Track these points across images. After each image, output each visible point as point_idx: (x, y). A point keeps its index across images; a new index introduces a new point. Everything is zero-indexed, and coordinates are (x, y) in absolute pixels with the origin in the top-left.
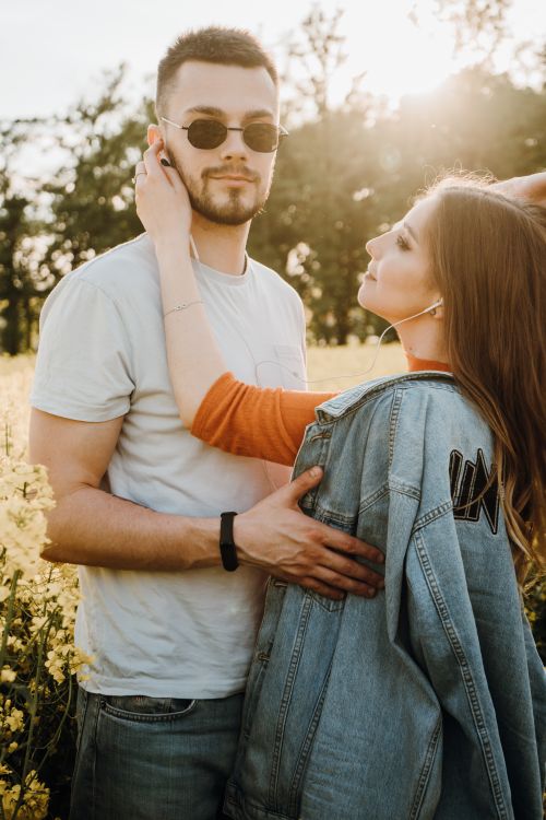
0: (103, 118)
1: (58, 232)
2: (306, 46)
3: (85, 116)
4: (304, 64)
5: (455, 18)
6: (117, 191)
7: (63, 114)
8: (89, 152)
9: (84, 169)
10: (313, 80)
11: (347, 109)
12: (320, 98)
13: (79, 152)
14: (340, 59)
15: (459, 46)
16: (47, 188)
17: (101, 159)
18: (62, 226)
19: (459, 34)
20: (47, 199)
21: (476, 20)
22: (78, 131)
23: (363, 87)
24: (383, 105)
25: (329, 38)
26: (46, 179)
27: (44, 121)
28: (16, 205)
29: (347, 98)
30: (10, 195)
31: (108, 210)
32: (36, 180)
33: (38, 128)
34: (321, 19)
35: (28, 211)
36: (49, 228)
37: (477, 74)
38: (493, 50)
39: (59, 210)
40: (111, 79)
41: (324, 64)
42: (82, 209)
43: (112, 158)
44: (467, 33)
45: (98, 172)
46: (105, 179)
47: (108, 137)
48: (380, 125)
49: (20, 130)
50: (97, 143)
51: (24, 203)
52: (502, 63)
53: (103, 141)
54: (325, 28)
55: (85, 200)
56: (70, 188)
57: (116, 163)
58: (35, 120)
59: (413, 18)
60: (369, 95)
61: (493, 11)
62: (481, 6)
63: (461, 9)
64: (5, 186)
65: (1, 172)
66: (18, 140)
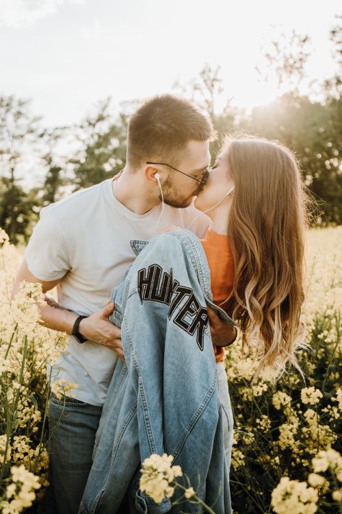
0: (99, 125)
1: (77, 183)
2: (203, 85)
3: (90, 124)
4: (202, 93)
5: (278, 69)
6: (106, 161)
7: (79, 123)
8: (92, 142)
9: (90, 151)
10: (207, 101)
11: (225, 115)
12: (211, 110)
13: (87, 142)
14: (220, 90)
15: (281, 82)
16: (72, 161)
17: (99, 145)
18: (79, 180)
19: (280, 76)
20: (71, 166)
21: (289, 69)
22: (86, 132)
23: (232, 104)
24: (243, 112)
25: (214, 80)
26: (71, 157)
27: (69, 128)
28: (55, 171)
29: (225, 110)
30: (53, 165)
32: (65, 157)
33: (66, 131)
34: (210, 71)
35: (61, 173)
36: (72, 182)
37: (290, 97)
38: (299, 83)
39: (78, 172)
40: (103, 105)
41: (212, 93)
42: (88, 171)
43: (104, 144)
44: (285, 76)
45: (97, 152)
46: (100, 155)
47: (102, 134)
48: (242, 123)
49: (58, 132)
50: (96, 138)
51: (59, 169)
52: (303, 92)
53: (100, 137)
54: (212, 75)
55: (89, 167)
56: (83, 161)
57: (106, 147)
58: (65, 128)
59: (257, 69)
60: (236, 108)
61: (298, 65)
62: (291, 61)
63: (281, 64)
64: (50, 161)
65: (48, 154)
66: (57, 137)
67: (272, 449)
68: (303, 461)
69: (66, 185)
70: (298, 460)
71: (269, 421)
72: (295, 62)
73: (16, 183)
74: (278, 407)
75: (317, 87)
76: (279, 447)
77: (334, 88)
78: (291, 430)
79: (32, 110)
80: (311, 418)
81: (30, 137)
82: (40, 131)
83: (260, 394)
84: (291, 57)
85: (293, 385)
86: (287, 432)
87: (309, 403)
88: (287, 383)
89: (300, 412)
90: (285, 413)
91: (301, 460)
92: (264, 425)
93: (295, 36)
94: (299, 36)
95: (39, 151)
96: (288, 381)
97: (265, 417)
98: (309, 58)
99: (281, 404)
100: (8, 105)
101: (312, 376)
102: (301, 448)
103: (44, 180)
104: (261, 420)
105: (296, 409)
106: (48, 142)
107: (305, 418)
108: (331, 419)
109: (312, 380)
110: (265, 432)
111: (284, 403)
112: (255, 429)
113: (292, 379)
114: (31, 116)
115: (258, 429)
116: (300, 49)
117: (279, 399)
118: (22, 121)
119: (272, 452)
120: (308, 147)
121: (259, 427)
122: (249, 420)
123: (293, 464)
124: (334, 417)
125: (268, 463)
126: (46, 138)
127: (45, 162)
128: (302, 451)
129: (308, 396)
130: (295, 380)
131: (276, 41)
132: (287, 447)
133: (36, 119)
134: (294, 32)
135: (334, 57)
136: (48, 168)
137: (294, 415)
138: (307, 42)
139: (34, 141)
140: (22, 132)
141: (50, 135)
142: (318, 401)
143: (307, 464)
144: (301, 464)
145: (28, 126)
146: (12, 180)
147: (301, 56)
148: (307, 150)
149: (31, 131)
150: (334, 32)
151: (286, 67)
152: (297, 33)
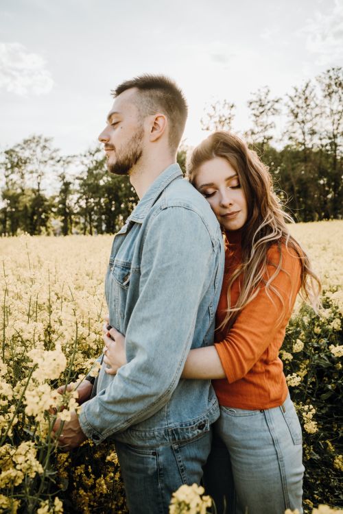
0: (96, 155)
1: (81, 193)
3: (91, 154)
6: (101, 178)
7: (83, 154)
8: (92, 166)
9: (90, 172)
11: (180, 150)
13: (88, 166)
16: (78, 178)
17: (96, 168)
18: (82, 191)
20: (78, 182)
22: (88, 159)
23: (185, 144)
26: (77, 176)
27: (77, 156)
28: (67, 184)
30: (65, 181)
31: (98, 186)
32: (73, 175)
33: (75, 159)
35: (71, 186)
36: (78, 192)
39: (81, 186)
42: (89, 185)
43: (100, 167)
45: (95, 172)
46: (97, 175)
47: (98, 161)
49: (70, 159)
50: (94, 163)
51: (70, 183)
53: (97, 162)
55: (90, 182)
56: (85, 178)
57: (101, 169)
58: (74, 156)
60: (189, 146)
61: (228, 121)
62: (223, 119)
63: (217, 119)
64: (64, 178)
65: (62, 174)
66: (68, 163)
69: (74, 194)
72: (226, 120)
73: (41, 193)
77: (250, 137)
79: (53, 145)
81: (52, 162)
82: (58, 159)
84: (224, 116)
93: (226, 104)
94: (228, 104)
95: (57, 171)
98: (235, 117)
100: (38, 141)
103: (59, 190)
106: (62, 166)
114: (52, 148)
118: (46, 152)
126: (61, 162)
127: (60, 179)
131: (214, 105)
133: (56, 151)
134: (225, 101)
135: (250, 117)
136: (62, 183)
138: (234, 108)
139: (54, 165)
140: (46, 159)
141: (64, 161)
145: (50, 155)
146: (38, 190)
147: (230, 116)
149: (52, 159)
150: (251, 103)
151: (220, 122)
152: (227, 102)
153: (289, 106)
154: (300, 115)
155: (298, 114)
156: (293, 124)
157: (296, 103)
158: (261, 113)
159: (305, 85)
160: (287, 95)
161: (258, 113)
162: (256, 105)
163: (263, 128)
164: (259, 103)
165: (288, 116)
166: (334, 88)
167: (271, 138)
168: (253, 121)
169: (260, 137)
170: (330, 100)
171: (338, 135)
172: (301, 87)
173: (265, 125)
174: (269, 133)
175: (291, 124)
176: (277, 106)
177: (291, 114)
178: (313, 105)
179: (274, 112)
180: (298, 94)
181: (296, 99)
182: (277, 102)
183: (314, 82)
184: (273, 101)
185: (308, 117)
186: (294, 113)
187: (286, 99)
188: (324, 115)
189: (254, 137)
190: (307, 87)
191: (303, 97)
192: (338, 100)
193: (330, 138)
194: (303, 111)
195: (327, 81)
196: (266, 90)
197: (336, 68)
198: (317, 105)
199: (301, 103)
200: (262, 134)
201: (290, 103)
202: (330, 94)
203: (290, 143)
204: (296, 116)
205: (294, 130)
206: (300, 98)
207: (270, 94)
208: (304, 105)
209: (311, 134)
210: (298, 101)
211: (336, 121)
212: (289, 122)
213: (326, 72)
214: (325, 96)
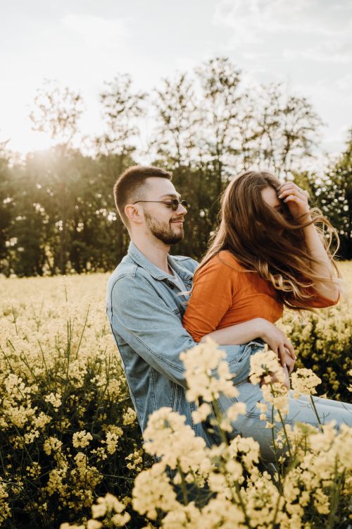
5: (52, 120)
15: (55, 132)
19: (55, 127)
21: (63, 122)
24: (17, 157)
37: (63, 147)
38: (72, 137)
44: (59, 128)
48: (16, 167)
52: (76, 144)
59: (32, 117)
60: (10, 152)
61: (71, 119)
62: (65, 116)
63: (55, 116)
67: (40, 495)
68: (69, 503)
70: (65, 503)
71: (39, 468)
72: (68, 117)
74: (49, 453)
75: (88, 142)
76: (47, 493)
77: (103, 145)
78: (61, 475)
80: (80, 461)
83: (32, 441)
84: (65, 112)
85: (65, 429)
86: (56, 477)
87: (80, 447)
88: (59, 427)
89: (70, 456)
90: (55, 457)
91: (67, 503)
92: (34, 472)
93: (67, 93)
94: (72, 94)
96: (60, 425)
97: (36, 463)
98: (81, 115)
99: (52, 450)
101: (82, 419)
102: (68, 490)
104: (31, 468)
105: (66, 453)
107: (75, 461)
108: (99, 460)
109: (81, 423)
110: (35, 479)
111: (55, 449)
112: (24, 477)
113: (63, 423)
115: (27, 477)
116: (73, 106)
117: (50, 445)
119: (40, 499)
120: (80, 196)
121: (28, 474)
122: (19, 469)
123: (59, 507)
124: (101, 458)
125: (35, 510)
128: (69, 494)
129: (79, 439)
130: (66, 424)
131: (50, 94)
132: (55, 492)
134: (67, 89)
135: (103, 118)
137: (64, 460)
138: (79, 101)
142: (88, 443)
143: (73, 506)
144: (68, 506)
147: (73, 113)
148: (79, 199)
150: (104, 97)
151: (60, 120)
152: (70, 91)
153: (158, 106)
154: (172, 119)
155: (170, 117)
156: (163, 132)
157: (168, 103)
158: (119, 112)
159: (180, 78)
160: (155, 90)
161: (114, 112)
162: (113, 101)
163: (122, 134)
164: (116, 98)
165: (157, 120)
166: (218, 85)
167: (134, 149)
168: (108, 123)
169: (118, 146)
170: (214, 101)
171: (224, 151)
172: (175, 81)
173: (125, 129)
174: (130, 142)
175: (161, 130)
176: (141, 104)
177: (161, 118)
178: (190, 106)
179: (138, 112)
180: (170, 89)
181: (168, 97)
182: (141, 98)
183: (190, 76)
184: (136, 96)
185: (184, 123)
186: (165, 117)
187: (154, 96)
188: (205, 123)
189: (110, 146)
190: (182, 80)
191: (178, 95)
192: (224, 103)
193: (213, 154)
194: (177, 115)
195: (209, 75)
196: (125, 80)
197: (221, 58)
198: (196, 108)
199: (174, 102)
200: (120, 143)
201: (160, 101)
202: (212, 94)
203: (159, 157)
204: (168, 121)
205: (165, 140)
206: (173, 95)
207: (132, 85)
208: (179, 107)
209: (188, 147)
210: (171, 99)
211: (220, 132)
212: (159, 128)
213: (208, 63)
214: (207, 96)
